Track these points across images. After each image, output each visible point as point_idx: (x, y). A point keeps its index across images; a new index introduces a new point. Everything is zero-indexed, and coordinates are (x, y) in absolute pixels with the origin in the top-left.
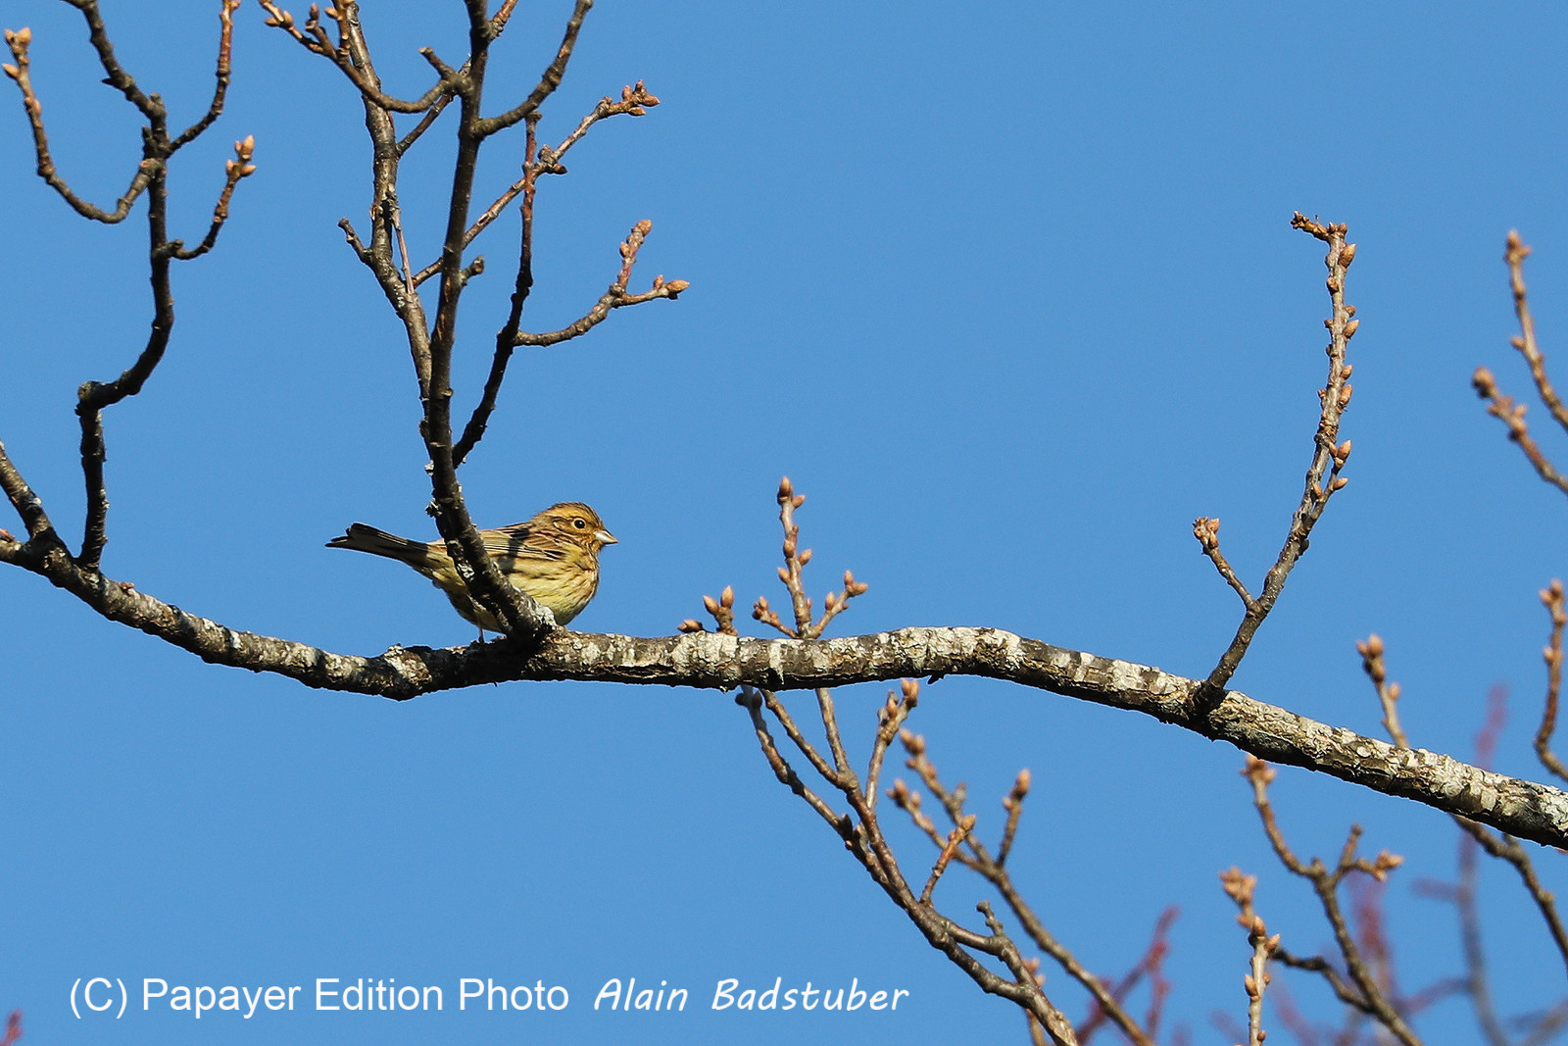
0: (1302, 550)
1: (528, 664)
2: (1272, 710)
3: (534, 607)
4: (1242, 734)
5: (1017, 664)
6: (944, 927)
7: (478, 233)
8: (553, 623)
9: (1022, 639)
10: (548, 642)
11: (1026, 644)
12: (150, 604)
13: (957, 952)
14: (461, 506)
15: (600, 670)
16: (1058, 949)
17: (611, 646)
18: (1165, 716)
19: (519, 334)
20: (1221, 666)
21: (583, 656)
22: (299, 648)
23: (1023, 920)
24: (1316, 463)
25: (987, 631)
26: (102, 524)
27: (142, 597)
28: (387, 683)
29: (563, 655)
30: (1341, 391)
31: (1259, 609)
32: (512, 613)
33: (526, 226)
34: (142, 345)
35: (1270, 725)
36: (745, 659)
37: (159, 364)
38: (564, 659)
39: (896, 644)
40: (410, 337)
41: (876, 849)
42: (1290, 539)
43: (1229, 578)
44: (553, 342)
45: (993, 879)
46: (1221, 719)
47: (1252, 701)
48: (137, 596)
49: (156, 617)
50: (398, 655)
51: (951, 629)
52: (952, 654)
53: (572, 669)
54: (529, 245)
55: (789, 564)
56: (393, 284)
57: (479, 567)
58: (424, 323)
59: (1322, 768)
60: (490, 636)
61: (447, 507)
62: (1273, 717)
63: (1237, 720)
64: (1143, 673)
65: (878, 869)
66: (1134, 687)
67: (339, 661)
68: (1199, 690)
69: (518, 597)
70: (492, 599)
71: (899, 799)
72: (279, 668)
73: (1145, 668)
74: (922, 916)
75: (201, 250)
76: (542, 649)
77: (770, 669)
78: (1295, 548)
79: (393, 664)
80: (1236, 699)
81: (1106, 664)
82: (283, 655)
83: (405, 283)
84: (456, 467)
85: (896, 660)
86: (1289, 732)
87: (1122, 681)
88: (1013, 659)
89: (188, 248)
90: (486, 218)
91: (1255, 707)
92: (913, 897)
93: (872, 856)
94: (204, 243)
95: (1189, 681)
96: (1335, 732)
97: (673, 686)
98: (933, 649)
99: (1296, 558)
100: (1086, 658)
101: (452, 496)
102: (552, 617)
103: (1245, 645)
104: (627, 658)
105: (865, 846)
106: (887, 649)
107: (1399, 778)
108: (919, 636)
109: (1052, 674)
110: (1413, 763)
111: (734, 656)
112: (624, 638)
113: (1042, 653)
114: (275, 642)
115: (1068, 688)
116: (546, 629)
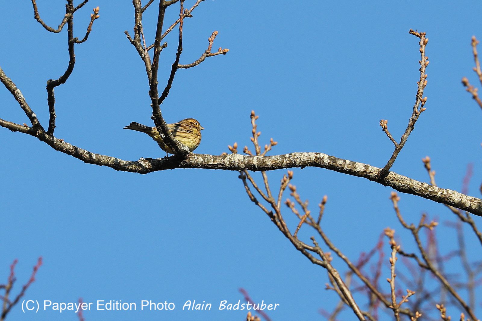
0: (412, 130)
1: (181, 163)
2: (403, 177)
3: (183, 147)
4: (394, 184)
5: (327, 163)
6: (300, 244)
7: (166, 35)
8: (189, 151)
9: (329, 156)
10: (187, 157)
11: (330, 157)
12: (68, 146)
13: (304, 251)
14: (161, 116)
15: (203, 165)
16: (336, 249)
17: (206, 158)
18: (371, 179)
19: (178, 65)
20: (388, 164)
21: (198, 161)
22: (113, 159)
23: (325, 241)
24: (416, 104)
25: (318, 153)
26: (54, 122)
27: (66, 144)
28: (139, 169)
29: (192, 160)
30: (424, 82)
31: (399, 147)
32: (176, 148)
33: (181, 33)
34: (66, 69)
35: (403, 182)
36: (246, 162)
37: (71, 74)
38: (192, 162)
39: (291, 157)
40: (146, 66)
41: (280, 221)
42: (409, 126)
43: (390, 138)
44: (189, 67)
45: (317, 229)
46: (388, 180)
47: (397, 174)
48: (65, 143)
49: (70, 150)
50: (142, 161)
51: (307, 153)
52: (308, 160)
53: (194, 165)
54: (181, 38)
55: (254, 136)
56: (141, 50)
57: (166, 134)
58: (150, 62)
59: (418, 194)
60: (170, 155)
61: (157, 117)
62: (403, 179)
63: (393, 180)
64: (365, 166)
65: (281, 227)
66: (362, 170)
67: (125, 162)
68: (381, 171)
69: (178, 143)
70: (170, 144)
71: (288, 205)
72: (107, 164)
73: (365, 165)
74: (294, 241)
75: (83, 41)
76: (185, 159)
77: (253, 165)
78: (410, 129)
79: (141, 163)
80: (392, 174)
81: (354, 163)
82: (108, 161)
83: (144, 50)
84: (159, 105)
85: (291, 162)
86: (408, 184)
87: (358, 169)
88: (326, 162)
89: (79, 40)
90: (168, 30)
91: (398, 176)
92: (291, 235)
93: (279, 223)
94: (84, 38)
95: (378, 168)
96: (422, 184)
97: (224, 170)
98: (302, 159)
99: (410, 132)
100: (348, 162)
101: (158, 113)
102: (188, 149)
103: (395, 158)
104: (211, 161)
105: (277, 220)
106: (288, 159)
107: (441, 198)
108: (298, 155)
109: (338, 166)
110: (445, 193)
111: (243, 161)
112: (210, 156)
113: (335, 160)
114: (106, 157)
115: (342, 171)
116: (187, 153)
